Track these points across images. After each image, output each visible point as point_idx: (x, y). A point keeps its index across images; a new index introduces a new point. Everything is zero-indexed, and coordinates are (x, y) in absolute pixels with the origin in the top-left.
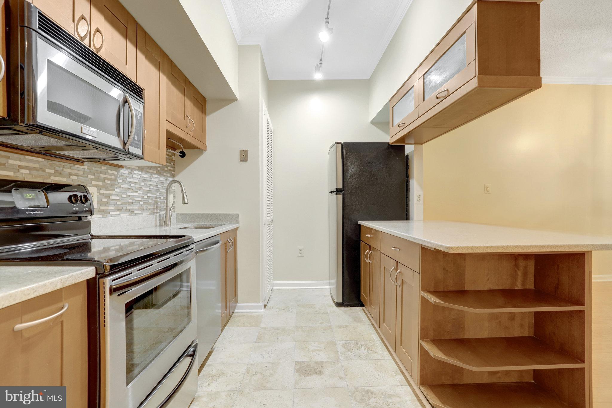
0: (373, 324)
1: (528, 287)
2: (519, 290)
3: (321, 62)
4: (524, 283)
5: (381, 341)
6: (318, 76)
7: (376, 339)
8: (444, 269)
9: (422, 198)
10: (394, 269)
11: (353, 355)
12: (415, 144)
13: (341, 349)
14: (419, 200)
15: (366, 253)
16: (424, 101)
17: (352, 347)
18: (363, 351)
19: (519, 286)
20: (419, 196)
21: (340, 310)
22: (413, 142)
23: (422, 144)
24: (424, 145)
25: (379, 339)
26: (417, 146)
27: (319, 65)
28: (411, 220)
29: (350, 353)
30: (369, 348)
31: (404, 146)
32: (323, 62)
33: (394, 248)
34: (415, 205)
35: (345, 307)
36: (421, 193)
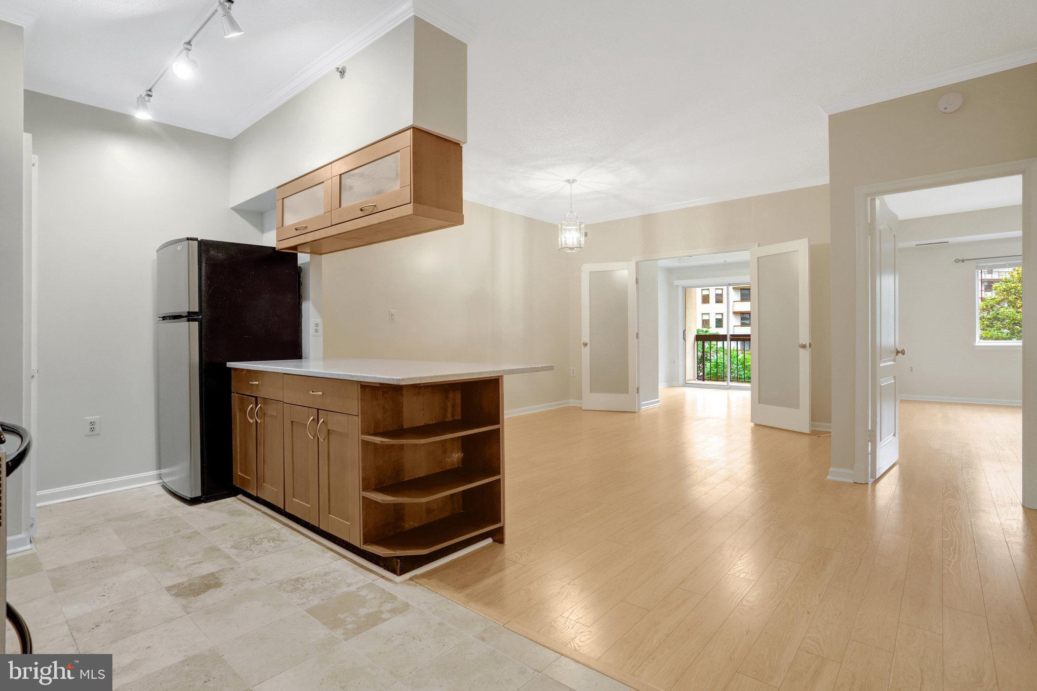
0: (264, 513)
1: (456, 418)
2: (450, 421)
3: (150, 93)
4: (453, 415)
5: (287, 528)
6: (143, 116)
7: (279, 527)
8: (384, 407)
9: (320, 328)
10: (313, 420)
11: (256, 552)
12: (311, 253)
13: (232, 553)
14: (316, 331)
15: (249, 408)
16: (340, 207)
17: (248, 545)
18: (266, 544)
19: (449, 418)
20: (317, 325)
21: (200, 508)
22: (309, 251)
23: (321, 254)
24: (323, 256)
25: (282, 526)
26: (314, 256)
27: (144, 94)
28: (305, 358)
29: (248, 551)
30: (274, 540)
31: (297, 253)
32: (153, 94)
33: (313, 392)
34: (311, 338)
35: (205, 503)
36: (319, 320)
